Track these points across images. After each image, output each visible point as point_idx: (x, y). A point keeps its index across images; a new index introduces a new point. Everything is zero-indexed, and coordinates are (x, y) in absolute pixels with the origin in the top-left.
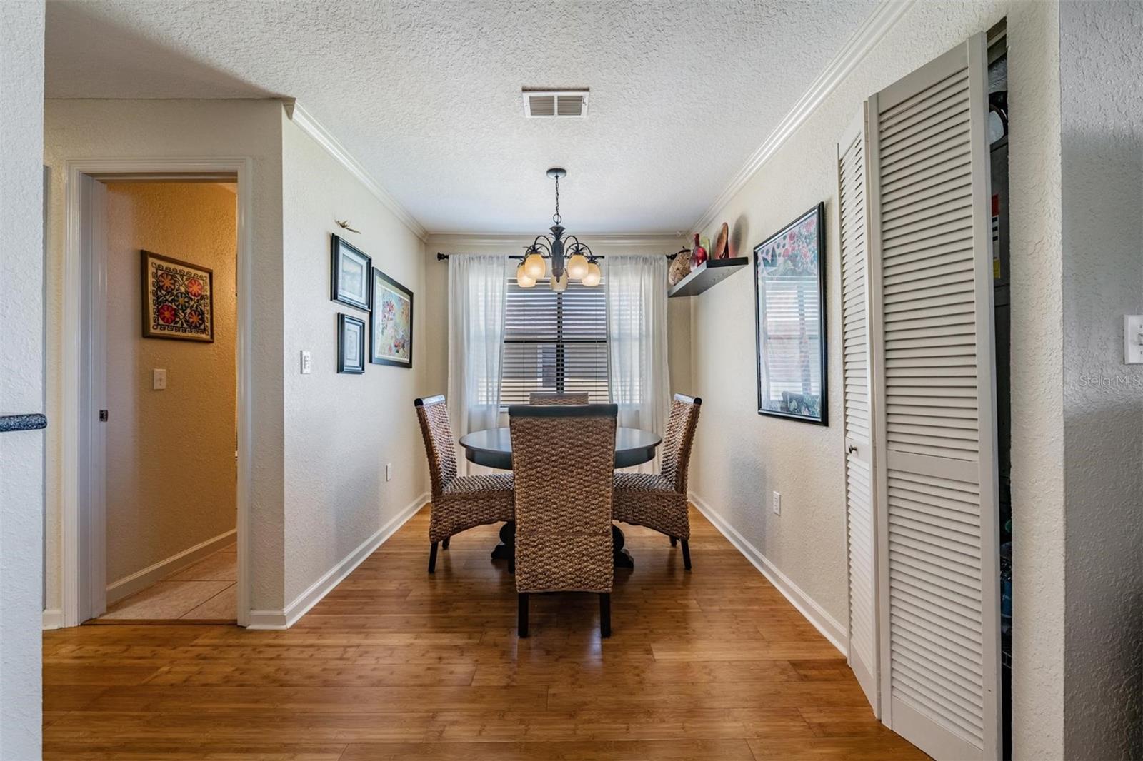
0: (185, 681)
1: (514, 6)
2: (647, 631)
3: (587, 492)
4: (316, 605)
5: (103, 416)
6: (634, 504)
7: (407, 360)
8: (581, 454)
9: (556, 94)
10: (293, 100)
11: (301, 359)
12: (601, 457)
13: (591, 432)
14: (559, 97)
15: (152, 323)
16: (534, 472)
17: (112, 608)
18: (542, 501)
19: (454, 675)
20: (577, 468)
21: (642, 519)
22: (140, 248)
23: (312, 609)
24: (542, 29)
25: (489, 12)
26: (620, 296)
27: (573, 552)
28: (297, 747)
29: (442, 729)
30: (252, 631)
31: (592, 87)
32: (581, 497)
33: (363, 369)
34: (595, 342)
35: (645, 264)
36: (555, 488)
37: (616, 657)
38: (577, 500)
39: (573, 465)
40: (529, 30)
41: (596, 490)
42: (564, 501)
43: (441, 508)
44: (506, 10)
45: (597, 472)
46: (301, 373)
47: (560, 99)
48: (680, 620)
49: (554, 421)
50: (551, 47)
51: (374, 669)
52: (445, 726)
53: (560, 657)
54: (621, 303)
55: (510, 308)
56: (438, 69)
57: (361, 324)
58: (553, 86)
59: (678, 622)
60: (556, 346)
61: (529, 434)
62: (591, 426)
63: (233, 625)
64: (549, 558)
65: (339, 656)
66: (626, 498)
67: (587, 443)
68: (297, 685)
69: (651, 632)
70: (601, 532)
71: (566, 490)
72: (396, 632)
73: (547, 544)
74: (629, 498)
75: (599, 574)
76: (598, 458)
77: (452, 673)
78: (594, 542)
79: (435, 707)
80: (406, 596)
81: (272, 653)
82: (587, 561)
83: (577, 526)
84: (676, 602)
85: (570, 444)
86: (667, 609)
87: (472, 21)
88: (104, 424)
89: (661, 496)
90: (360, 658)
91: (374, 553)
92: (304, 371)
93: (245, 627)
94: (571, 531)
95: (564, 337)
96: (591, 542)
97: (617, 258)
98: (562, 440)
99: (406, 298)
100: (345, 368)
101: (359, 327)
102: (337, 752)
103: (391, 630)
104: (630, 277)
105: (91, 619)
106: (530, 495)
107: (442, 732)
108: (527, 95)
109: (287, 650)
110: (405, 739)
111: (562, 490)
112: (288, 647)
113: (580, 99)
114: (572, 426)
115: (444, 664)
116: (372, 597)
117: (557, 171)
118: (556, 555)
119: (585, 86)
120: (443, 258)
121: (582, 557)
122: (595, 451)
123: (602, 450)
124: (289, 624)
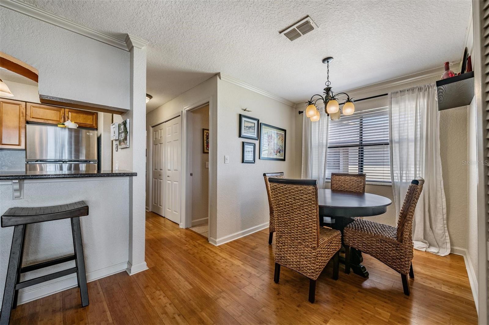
0: (187, 250)
1: (248, 5)
2: (336, 312)
3: (303, 224)
4: (229, 242)
5: (191, 175)
6: (364, 240)
7: (283, 158)
8: (299, 204)
9: (295, 27)
10: (219, 73)
11: (225, 158)
12: (309, 207)
13: (302, 193)
14: (296, 27)
15: (205, 149)
16: (280, 209)
17: (193, 227)
18: (284, 223)
19: (240, 283)
20: (298, 211)
21: (369, 251)
22: (202, 128)
23: (227, 243)
24: (265, 5)
25: (243, 12)
26: (399, 115)
27: (297, 252)
28: (188, 279)
29: (219, 297)
30: (210, 243)
31: (309, 14)
32: (301, 225)
33: (255, 162)
34: (383, 145)
35: (421, 91)
36: (289, 218)
37: (305, 313)
38: (299, 226)
39: (296, 209)
40: (261, 9)
41: (308, 224)
42: (293, 225)
43: (273, 219)
44: (247, 8)
45: (307, 214)
46: (225, 163)
47: (298, 27)
48: (364, 317)
49: (285, 186)
50: (275, 9)
51: (222, 268)
52: (221, 297)
53: (281, 299)
54: (400, 120)
55: (331, 131)
56: (245, 42)
57: (254, 145)
58: (290, 24)
59: (363, 318)
60: (358, 148)
61: (276, 191)
62: (302, 190)
63: (207, 239)
64: (286, 251)
65: (219, 260)
66: (358, 235)
67: (301, 199)
68: (203, 263)
69: (339, 314)
70: (310, 246)
71: (293, 220)
72: (239, 260)
73: (286, 244)
74: (360, 236)
75: (308, 268)
76: (307, 207)
77: (240, 282)
78: (307, 251)
79: (225, 290)
80: (254, 249)
81: (207, 251)
82: (303, 259)
83: (299, 240)
84: (375, 308)
85: (293, 198)
86: (363, 308)
87: (241, 19)
88: (191, 177)
89: (384, 241)
90: (223, 263)
91: (259, 231)
92: (226, 162)
93: (209, 241)
94: (297, 241)
95: (363, 143)
96: (305, 250)
97: (397, 92)
98: (290, 196)
99: (283, 133)
100: (244, 161)
101: (253, 146)
102: (193, 287)
103: (239, 258)
104: (407, 102)
105: (188, 228)
106: (279, 219)
107: (218, 298)
108: (283, 34)
109: (211, 252)
110: (208, 294)
111: (292, 220)
112: (211, 251)
113: (307, 22)
114: (293, 189)
115: (242, 278)
116: (244, 245)
117: (326, 60)
118: (290, 251)
119: (305, 16)
120: (301, 113)
121: (301, 256)
122: (306, 203)
123: (309, 203)
124: (218, 245)
